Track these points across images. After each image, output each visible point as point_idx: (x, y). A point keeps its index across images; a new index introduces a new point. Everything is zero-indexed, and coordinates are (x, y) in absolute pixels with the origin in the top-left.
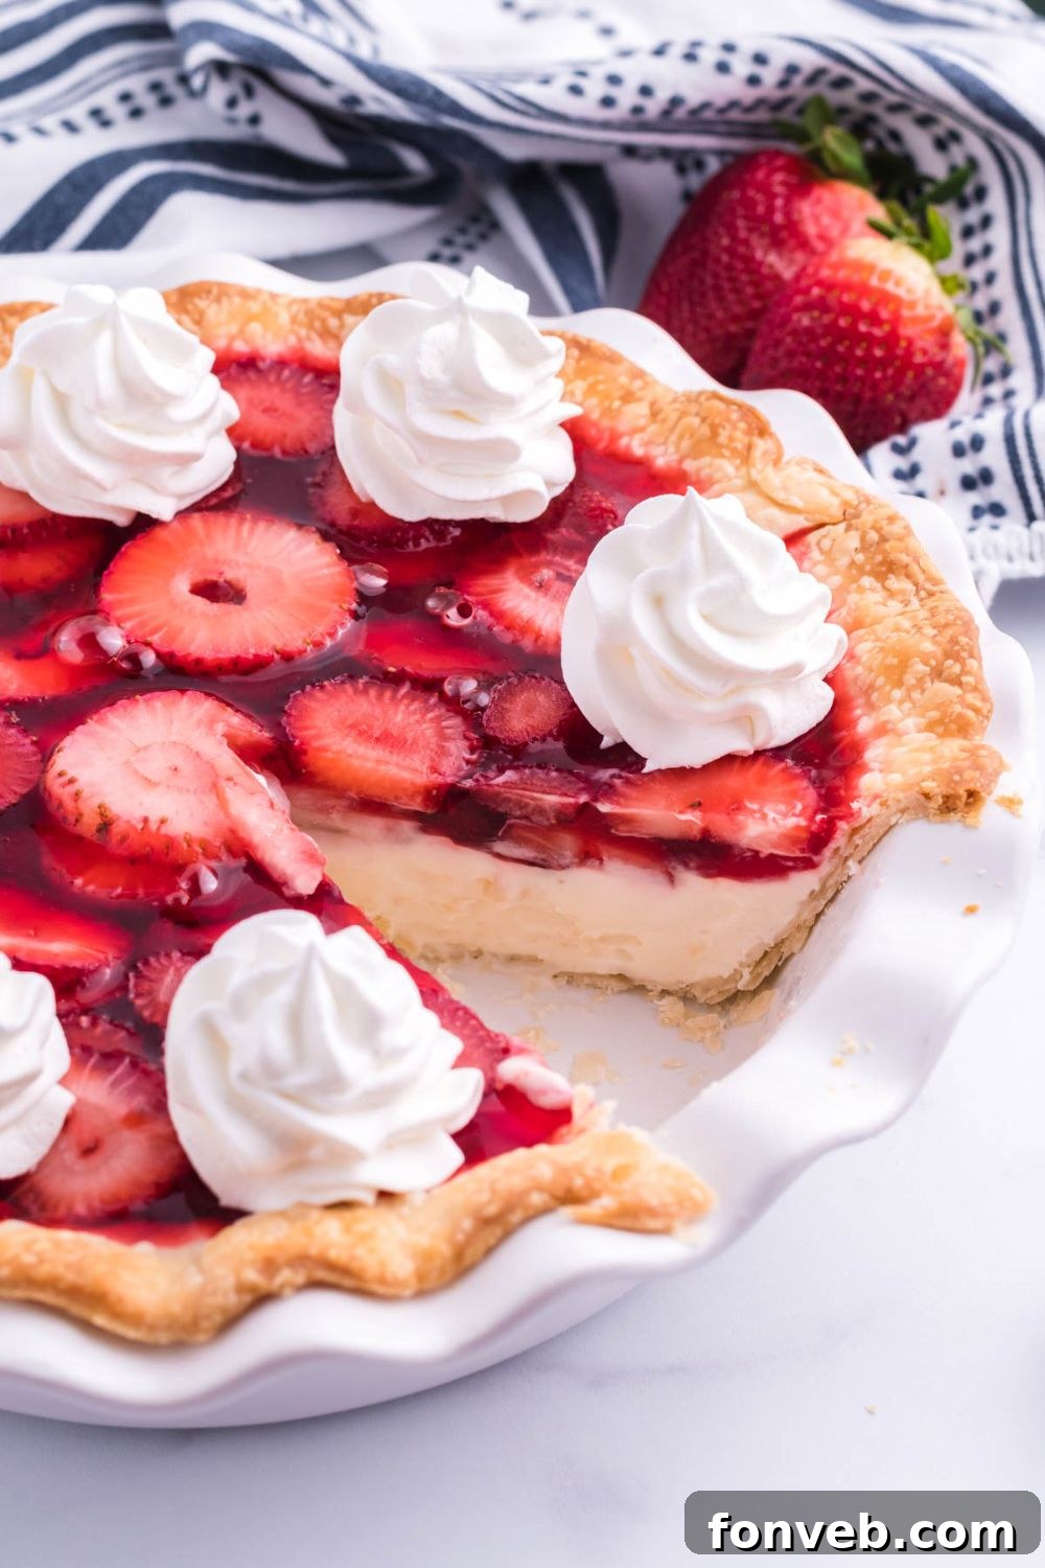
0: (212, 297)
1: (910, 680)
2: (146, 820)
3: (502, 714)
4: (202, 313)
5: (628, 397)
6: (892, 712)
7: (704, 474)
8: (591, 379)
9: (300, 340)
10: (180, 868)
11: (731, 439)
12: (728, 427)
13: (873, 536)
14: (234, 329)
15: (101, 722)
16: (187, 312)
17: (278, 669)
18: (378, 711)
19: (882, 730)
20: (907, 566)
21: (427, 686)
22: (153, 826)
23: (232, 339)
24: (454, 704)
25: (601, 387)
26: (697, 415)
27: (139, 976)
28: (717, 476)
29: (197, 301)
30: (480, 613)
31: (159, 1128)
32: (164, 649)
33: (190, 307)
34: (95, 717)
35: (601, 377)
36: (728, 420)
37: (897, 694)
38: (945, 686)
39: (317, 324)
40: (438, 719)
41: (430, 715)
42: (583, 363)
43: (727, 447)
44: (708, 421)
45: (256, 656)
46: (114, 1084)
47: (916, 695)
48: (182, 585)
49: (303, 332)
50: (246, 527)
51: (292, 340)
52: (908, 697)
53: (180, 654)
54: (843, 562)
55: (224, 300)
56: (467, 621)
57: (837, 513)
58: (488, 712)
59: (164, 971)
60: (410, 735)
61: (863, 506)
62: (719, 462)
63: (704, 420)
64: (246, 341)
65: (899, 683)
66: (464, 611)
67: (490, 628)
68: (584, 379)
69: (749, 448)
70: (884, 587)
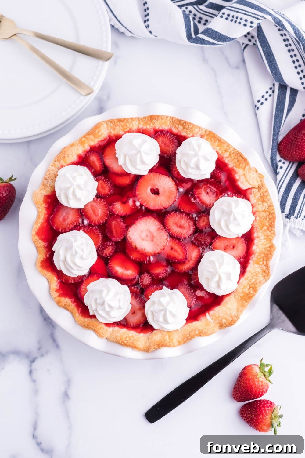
0: (156, 119)
1: (263, 229)
2: (142, 249)
3: (199, 222)
4: (154, 123)
5: (226, 151)
6: (260, 234)
7: (237, 171)
8: (220, 147)
10: (147, 256)
11: (242, 166)
12: (242, 164)
13: (262, 195)
14: (160, 126)
15: (136, 225)
16: (152, 122)
17: (164, 211)
18: (179, 220)
19: (258, 237)
20: (267, 201)
21: (188, 215)
22: (143, 250)
24: (192, 219)
25: (222, 149)
26: (237, 159)
27: (141, 279)
28: (239, 172)
29: (153, 120)
30: (198, 200)
31: (143, 311)
32: (146, 207)
33: (152, 121)
35: (222, 147)
36: (242, 162)
37: (261, 231)
38: (269, 232)
39: (174, 125)
40: (189, 222)
41: (188, 221)
42: (219, 144)
43: (241, 167)
44: (239, 162)
45: (161, 209)
46: (137, 302)
47: (264, 232)
48: (149, 190)
49: (172, 126)
50: (160, 176)
51: (170, 127)
52: (263, 232)
53: (148, 208)
54: (257, 198)
55: (158, 120)
56: (195, 201)
57: (257, 187)
58: (197, 221)
59: (144, 278)
60: (184, 226)
61: (261, 186)
62: (239, 170)
63: (238, 161)
64: (162, 127)
65: (261, 229)
66: (195, 199)
67: (199, 203)
68: (219, 147)
69: (245, 167)
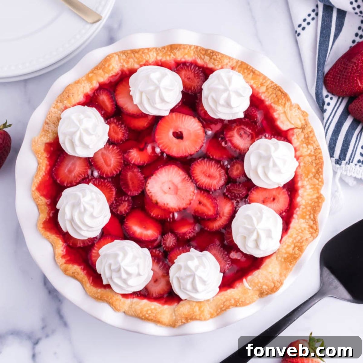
0: (177, 49)
1: (309, 177)
2: (164, 204)
3: (232, 171)
4: (175, 53)
5: (262, 85)
6: (305, 183)
7: (276, 108)
8: (255, 81)
9: (195, 58)
10: (170, 212)
11: (281, 102)
12: (281, 100)
13: (307, 136)
14: (182, 57)
16: (172, 53)
17: (189, 158)
18: (208, 169)
19: (303, 187)
20: (312, 144)
21: (218, 162)
22: (166, 205)
23: (181, 58)
24: (223, 167)
25: (257, 83)
26: (275, 94)
27: (164, 240)
28: (278, 109)
29: (174, 50)
30: (229, 144)
31: (167, 278)
32: (168, 153)
33: (173, 51)
34: (155, 174)
35: (257, 80)
36: (281, 98)
37: (306, 179)
38: (315, 180)
39: (199, 56)
40: (220, 171)
41: (218, 170)
42: (253, 76)
43: (280, 104)
44: (277, 97)
45: (185, 156)
46: (160, 267)
47: (310, 180)
48: (171, 134)
49: (196, 56)
50: (184, 117)
51: (194, 58)
52: (308, 180)
53: (171, 155)
54: (300, 140)
55: (180, 50)
56: (226, 146)
57: (300, 126)
58: (229, 170)
59: (168, 238)
60: (214, 175)
61: (305, 126)
62: (278, 107)
63: (277, 96)
64: (184, 59)
65: (307, 177)
66: (226, 143)
67: (231, 147)
68: (253, 80)
69: (285, 104)
70: (307, 147)
